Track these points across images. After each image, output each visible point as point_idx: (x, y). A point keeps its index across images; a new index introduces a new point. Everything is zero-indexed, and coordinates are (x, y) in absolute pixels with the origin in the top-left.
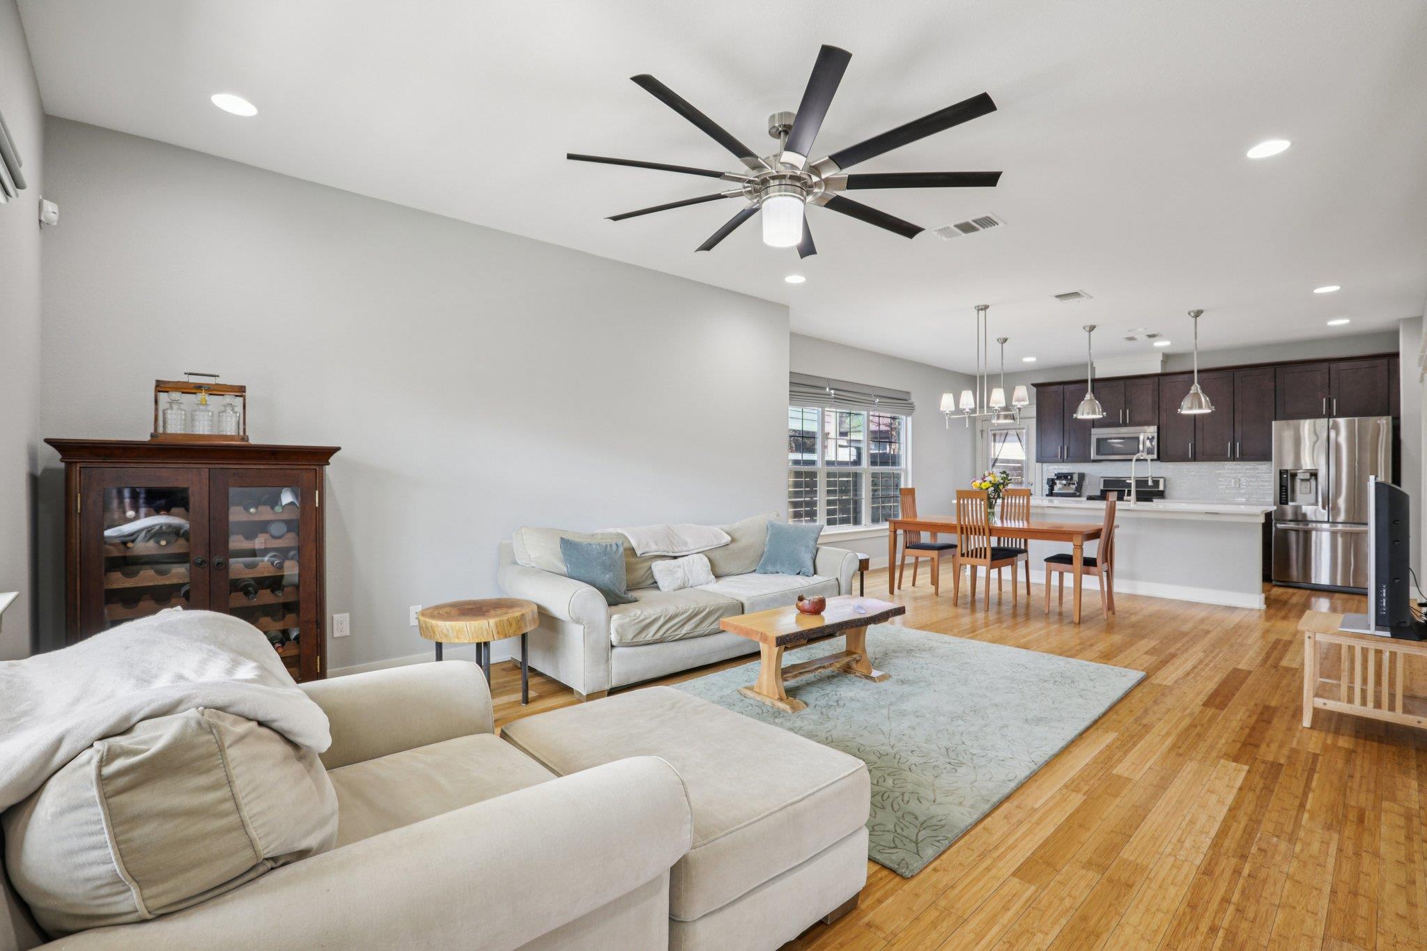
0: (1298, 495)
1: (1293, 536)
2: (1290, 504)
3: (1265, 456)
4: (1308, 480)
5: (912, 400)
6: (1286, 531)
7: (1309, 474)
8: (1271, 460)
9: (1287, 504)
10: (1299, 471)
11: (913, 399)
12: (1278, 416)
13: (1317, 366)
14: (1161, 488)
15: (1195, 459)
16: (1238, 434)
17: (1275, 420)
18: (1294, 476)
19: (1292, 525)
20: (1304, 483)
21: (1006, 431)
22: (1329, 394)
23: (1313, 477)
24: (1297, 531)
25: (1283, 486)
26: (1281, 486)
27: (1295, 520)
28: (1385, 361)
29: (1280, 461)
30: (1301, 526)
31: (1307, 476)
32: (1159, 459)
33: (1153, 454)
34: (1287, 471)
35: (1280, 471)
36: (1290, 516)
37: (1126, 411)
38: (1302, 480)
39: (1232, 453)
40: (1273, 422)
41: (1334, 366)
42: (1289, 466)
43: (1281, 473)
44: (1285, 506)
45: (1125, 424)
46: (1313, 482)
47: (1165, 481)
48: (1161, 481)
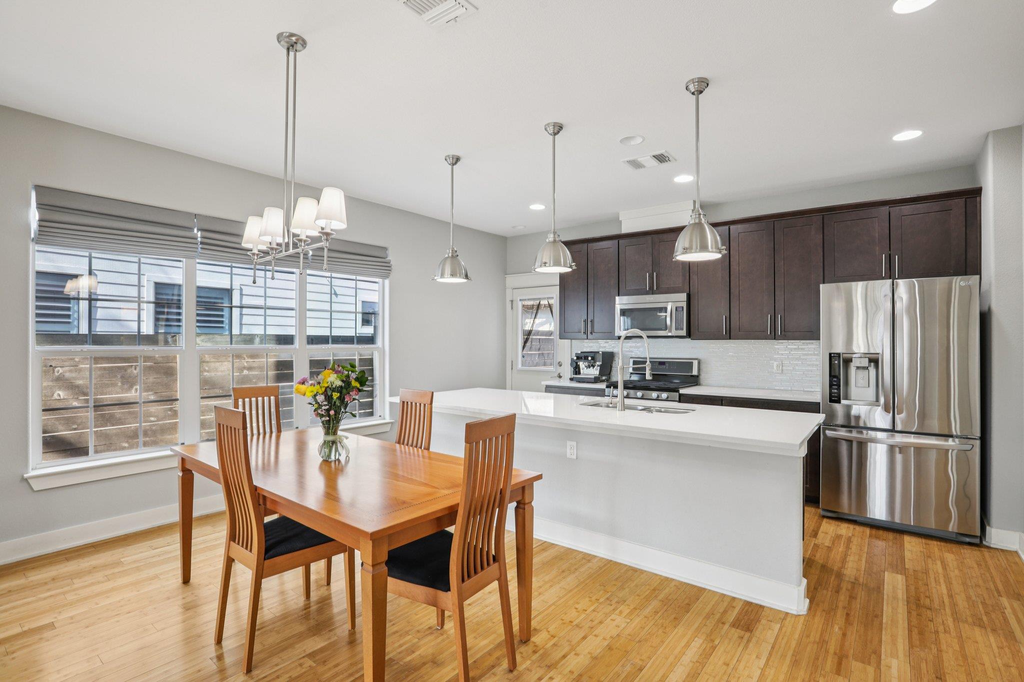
0: (854, 390)
1: (844, 448)
2: (843, 402)
3: (812, 334)
4: (867, 368)
5: (389, 258)
6: (836, 441)
7: (867, 359)
8: (820, 339)
9: (839, 401)
10: (854, 356)
11: (391, 257)
12: (826, 280)
13: (874, 211)
14: (695, 372)
15: (729, 336)
16: (780, 305)
17: (824, 283)
18: (848, 361)
19: (842, 433)
20: (860, 372)
21: (538, 302)
22: (890, 250)
23: (872, 364)
24: (850, 442)
25: (835, 377)
26: (831, 376)
27: (847, 426)
28: (960, 201)
29: (830, 342)
30: (854, 434)
31: (865, 362)
32: (689, 335)
33: (682, 329)
34: (839, 355)
35: (830, 354)
36: (840, 420)
37: (653, 274)
38: (858, 368)
39: (773, 330)
40: (821, 286)
41: (896, 210)
42: (839, 348)
43: (831, 356)
44: (836, 405)
45: (652, 292)
46: (872, 371)
47: (699, 363)
48: (695, 363)
